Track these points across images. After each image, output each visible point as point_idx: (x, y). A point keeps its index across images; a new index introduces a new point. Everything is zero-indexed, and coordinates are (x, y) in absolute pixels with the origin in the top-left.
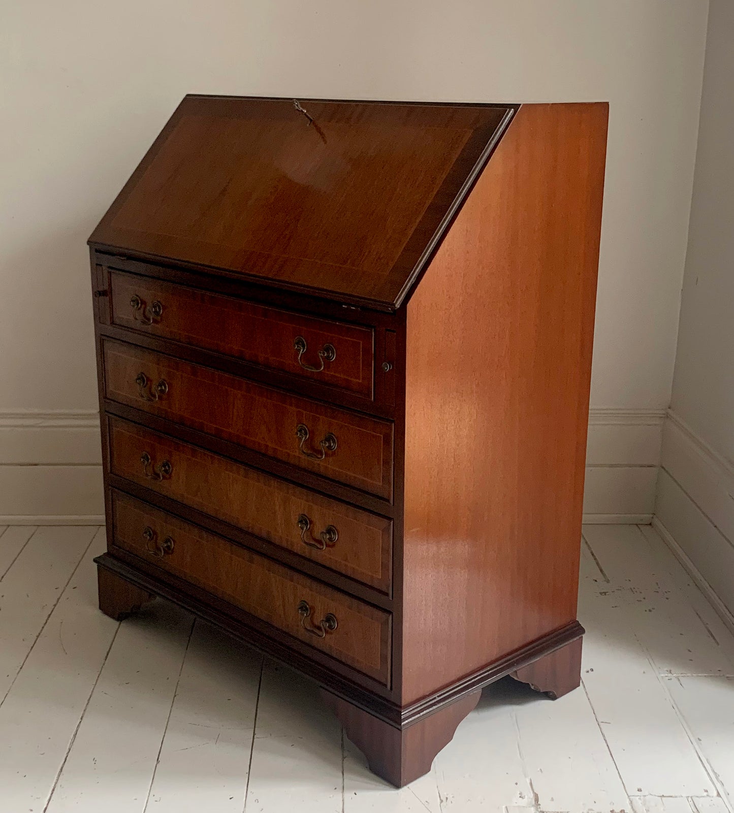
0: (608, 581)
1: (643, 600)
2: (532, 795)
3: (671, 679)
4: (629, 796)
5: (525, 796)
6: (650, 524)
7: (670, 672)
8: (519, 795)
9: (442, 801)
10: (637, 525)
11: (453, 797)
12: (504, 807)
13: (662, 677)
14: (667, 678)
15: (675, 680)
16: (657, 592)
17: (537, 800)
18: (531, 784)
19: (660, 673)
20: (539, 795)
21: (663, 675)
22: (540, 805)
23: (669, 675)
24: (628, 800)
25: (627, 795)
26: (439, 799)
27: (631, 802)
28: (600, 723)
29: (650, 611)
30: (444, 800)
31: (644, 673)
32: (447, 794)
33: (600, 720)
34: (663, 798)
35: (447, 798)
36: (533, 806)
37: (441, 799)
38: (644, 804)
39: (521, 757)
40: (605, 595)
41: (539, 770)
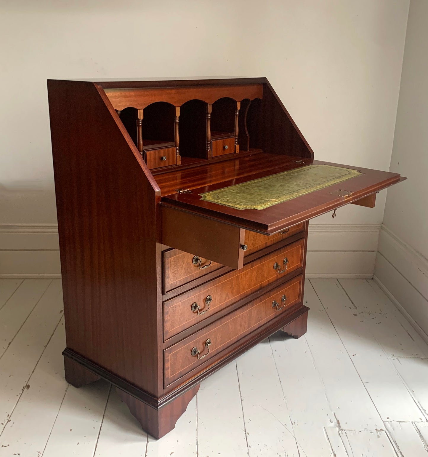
0: (356, 308)
1: (374, 318)
2: (336, 421)
3: (394, 359)
4: (383, 422)
5: (332, 422)
6: (372, 279)
7: (393, 356)
8: (330, 421)
9: (293, 424)
10: (366, 279)
11: (298, 422)
12: (323, 427)
13: (390, 358)
14: (392, 359)
15: (396, 360)
16: (381, 314)
17: (338, 423)
18: (335, 415)
19: (388, 356)
20: (339, 421)
21: (390, 357)
22: (340, 426)
23: (393, 357)
24: (383, 424)
25: (383, 421)
26: (291, 423)
27: (385, 425)
28: (364, 383)
29: (379, 324)
30: (294, 424)
31: (381, 356)
32: (295, 421)
33: (363, 381)
34: (400, 423)
35: (295, 423)
36: (337, 427)
37: (292, 423)
38: (391, 426)
39: (328, 401)
40: (356, 315)
41: (337, 407)
